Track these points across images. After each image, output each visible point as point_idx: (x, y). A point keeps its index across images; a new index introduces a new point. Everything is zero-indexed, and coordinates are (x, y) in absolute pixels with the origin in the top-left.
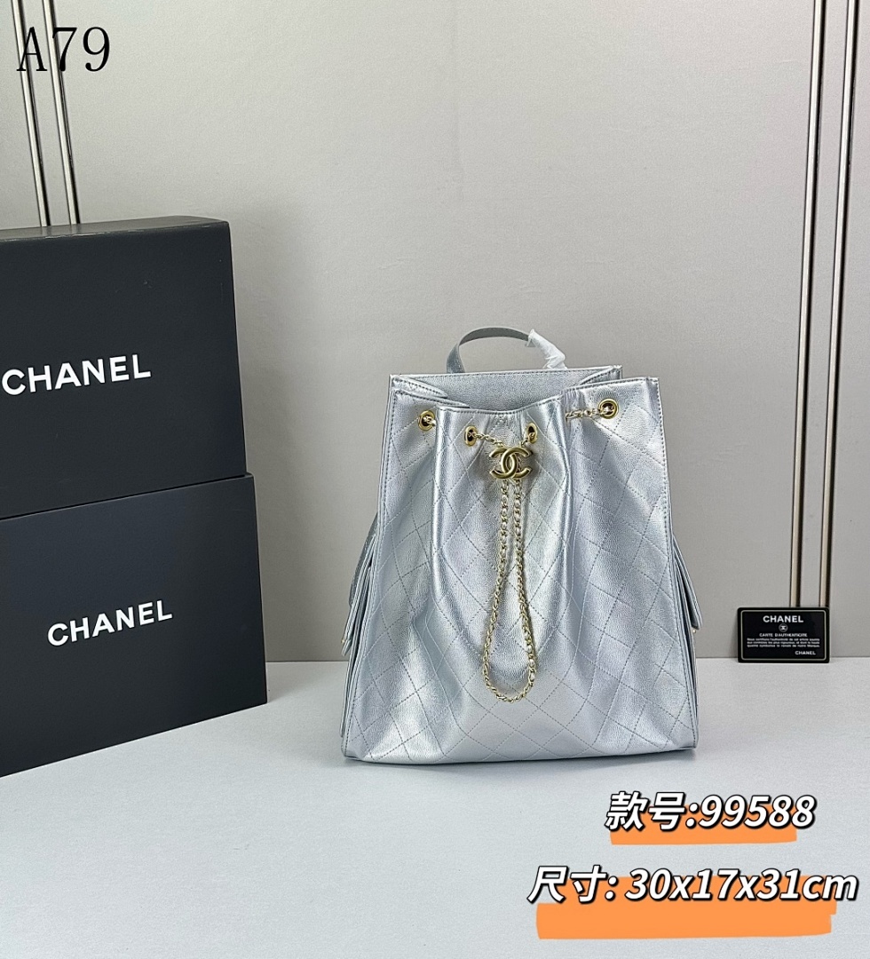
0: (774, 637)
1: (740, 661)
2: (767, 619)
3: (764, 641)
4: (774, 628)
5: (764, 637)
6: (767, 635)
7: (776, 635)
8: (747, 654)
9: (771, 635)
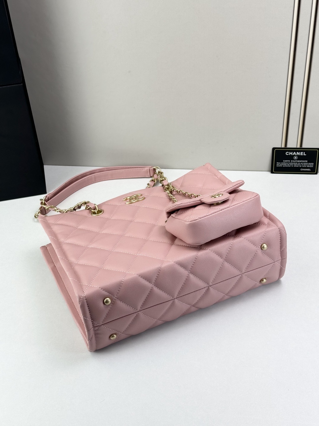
0: (290, 162)
1: (272, 172)
2: (287, 153)
3: (285, 164)
4: (291, 158)
5: (286, 162)
6: (287, 161)
7: (292, 161)
8: (275, 169)
9: (289, 161)
